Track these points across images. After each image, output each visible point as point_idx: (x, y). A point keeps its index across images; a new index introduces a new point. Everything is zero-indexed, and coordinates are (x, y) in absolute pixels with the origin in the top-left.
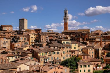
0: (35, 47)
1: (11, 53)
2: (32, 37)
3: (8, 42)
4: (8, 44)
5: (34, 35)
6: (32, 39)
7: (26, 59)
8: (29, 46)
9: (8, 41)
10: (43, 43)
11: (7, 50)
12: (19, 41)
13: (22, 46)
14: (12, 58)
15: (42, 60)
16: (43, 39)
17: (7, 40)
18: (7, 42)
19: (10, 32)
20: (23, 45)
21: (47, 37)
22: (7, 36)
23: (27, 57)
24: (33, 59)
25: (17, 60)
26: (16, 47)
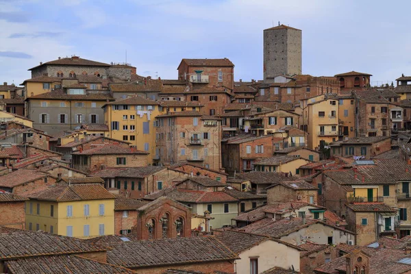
0: (333, 159)
1: (220, 189)
2: (322, 114)
3: (210, 136)
4: (209, 146)
5: (334, 103)
6: (323, 121)
7: (287, 215)
8: (306, 154)
9: (210, 131)
10: (373, 139)
11: (203, 172)
12: (262, 132)
13: (275, 154)
14: (226, 210)
15: (364, 222)
16: (373, 120)
17: (207, 126)
18: (206, 136)
19: (221, 89)
20: (281, 149)
21: (394, 113)
22: (205, 111)
23: (292, 209)
24: (321, 217)
25: (245, 219)
26: (248, 161)
